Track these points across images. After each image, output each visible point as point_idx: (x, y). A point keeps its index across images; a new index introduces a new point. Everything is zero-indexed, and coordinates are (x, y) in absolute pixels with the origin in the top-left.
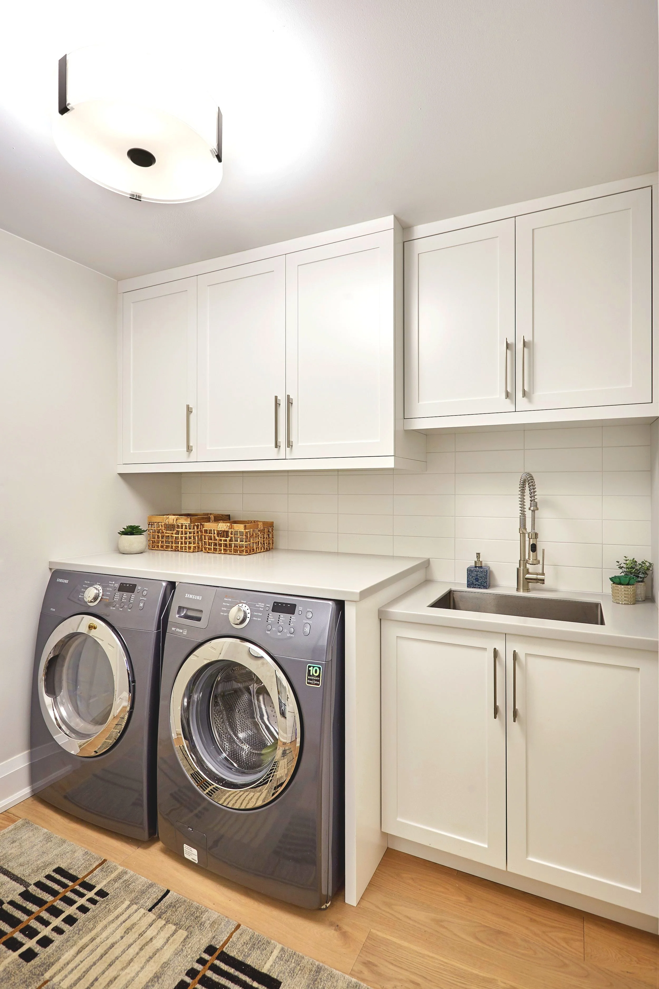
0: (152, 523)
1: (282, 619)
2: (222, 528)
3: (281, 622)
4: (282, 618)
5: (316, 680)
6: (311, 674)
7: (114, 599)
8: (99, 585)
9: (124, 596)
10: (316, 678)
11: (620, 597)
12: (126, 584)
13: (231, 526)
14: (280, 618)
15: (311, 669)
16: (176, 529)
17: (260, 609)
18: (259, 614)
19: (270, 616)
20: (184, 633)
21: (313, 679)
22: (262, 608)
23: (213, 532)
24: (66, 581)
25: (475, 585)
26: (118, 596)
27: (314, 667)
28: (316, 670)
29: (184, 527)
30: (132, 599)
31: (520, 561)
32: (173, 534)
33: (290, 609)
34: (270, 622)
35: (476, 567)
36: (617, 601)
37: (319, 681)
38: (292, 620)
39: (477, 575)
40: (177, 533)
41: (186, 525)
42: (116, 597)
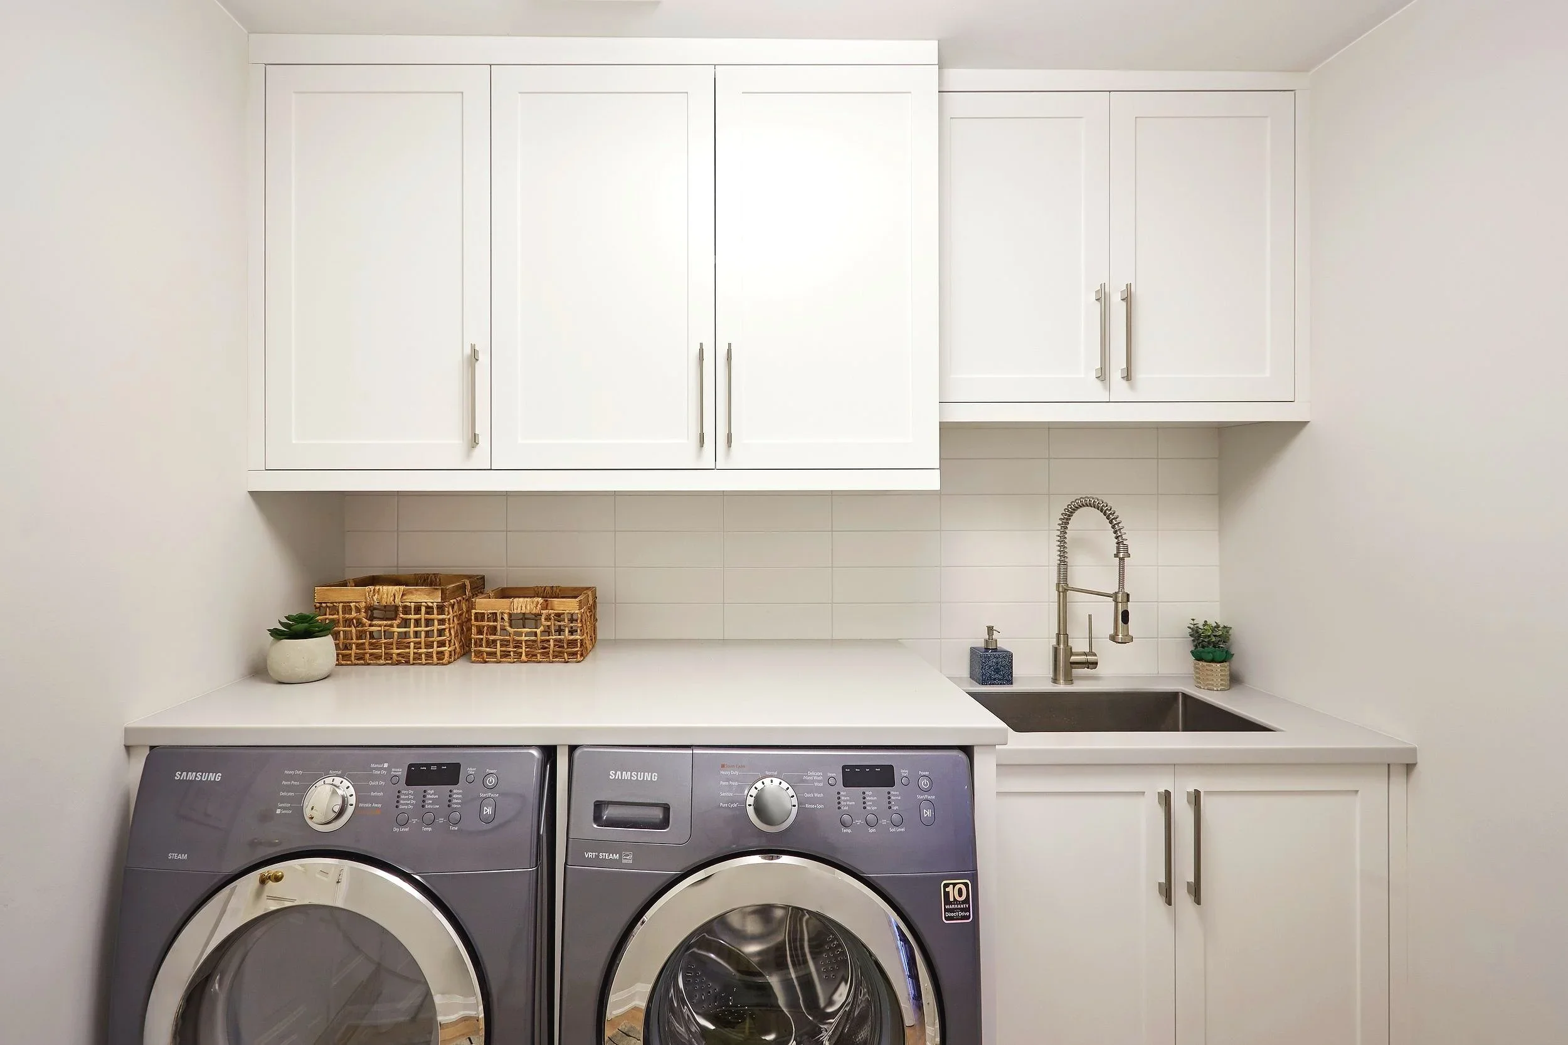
0: (328, 604)
1: (872, 798)
2: (524, 608)
3: (870, 806)
4: (870, 796)
5: (962, 910)
6: (952, 899)
7: (401, 807)
8: (337, 776)
9: (428, 796)
10: (962, 906)
11: (1215, 680)
12: (428, 765)
13: (545, 604)
14: (867, 798)
15: (950, 889)
16: (402, 616)
17: (816, 784)
18: (816, 795)
19: (843, 796)
20: (624, 861)
21: (956, 909)
22: (819, 781)
23: (499, 618)
24: (218, 777)
25: (995, 679)
26: (411, 797)
27: (954, 885)
28: (960, 891)
29: (423, 609)
30: (457, 799)
31: (1058, 635)
32: (392, 626)
33: (882, 776)
34: (847, 808)
35: (987, 649)
36: (1210, 687)
37: (968, 910)
38: (892, 798)
39: (997, 663)
40: (405, 623)
41: (430, 604)
42: (404, 799)
